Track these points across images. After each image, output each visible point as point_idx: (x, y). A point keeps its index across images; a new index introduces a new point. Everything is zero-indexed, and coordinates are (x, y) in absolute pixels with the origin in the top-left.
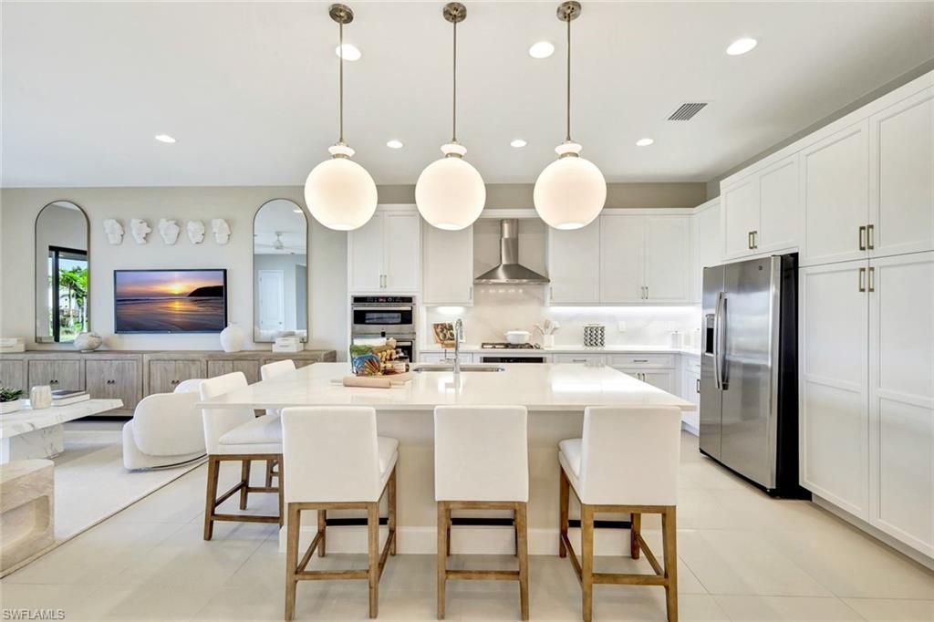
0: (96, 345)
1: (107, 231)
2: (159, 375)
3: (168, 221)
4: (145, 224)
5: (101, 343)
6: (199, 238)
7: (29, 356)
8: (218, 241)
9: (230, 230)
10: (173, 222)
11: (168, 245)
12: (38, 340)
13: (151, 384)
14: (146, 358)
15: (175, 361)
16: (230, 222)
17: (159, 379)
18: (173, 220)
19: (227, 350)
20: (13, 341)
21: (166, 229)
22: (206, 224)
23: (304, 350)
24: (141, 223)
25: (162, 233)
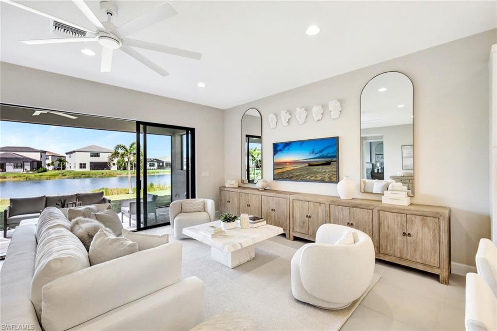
0: (265, 186)
1: (270, 121)
2: (298, 210)
3: (301, 108)
4: (288, 113)
5: (267, 185)
6: (320, 116)
7: (239, 190)
8: (333, 117)
9: (341, 107)
10: (304, 109)
11: (301, 124)
12: (242, 182)
13: (294, 215)
14: (292, 197)
15: (308, 202)
16: (341, 101)
17: (298, 213)
18: (303, 107)
19: (343, 197)
20: (234, 182)
21: (300, 114)
22: (324, 107)
23: (411, 204)
24: (286, 113)
25: (297, 117)
